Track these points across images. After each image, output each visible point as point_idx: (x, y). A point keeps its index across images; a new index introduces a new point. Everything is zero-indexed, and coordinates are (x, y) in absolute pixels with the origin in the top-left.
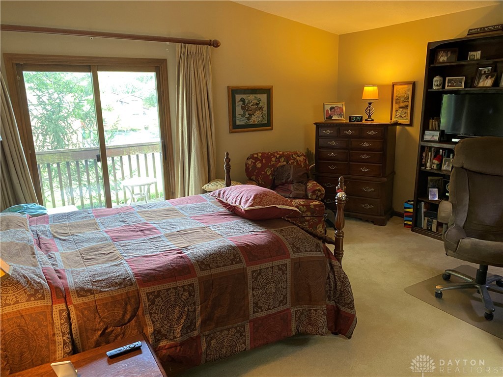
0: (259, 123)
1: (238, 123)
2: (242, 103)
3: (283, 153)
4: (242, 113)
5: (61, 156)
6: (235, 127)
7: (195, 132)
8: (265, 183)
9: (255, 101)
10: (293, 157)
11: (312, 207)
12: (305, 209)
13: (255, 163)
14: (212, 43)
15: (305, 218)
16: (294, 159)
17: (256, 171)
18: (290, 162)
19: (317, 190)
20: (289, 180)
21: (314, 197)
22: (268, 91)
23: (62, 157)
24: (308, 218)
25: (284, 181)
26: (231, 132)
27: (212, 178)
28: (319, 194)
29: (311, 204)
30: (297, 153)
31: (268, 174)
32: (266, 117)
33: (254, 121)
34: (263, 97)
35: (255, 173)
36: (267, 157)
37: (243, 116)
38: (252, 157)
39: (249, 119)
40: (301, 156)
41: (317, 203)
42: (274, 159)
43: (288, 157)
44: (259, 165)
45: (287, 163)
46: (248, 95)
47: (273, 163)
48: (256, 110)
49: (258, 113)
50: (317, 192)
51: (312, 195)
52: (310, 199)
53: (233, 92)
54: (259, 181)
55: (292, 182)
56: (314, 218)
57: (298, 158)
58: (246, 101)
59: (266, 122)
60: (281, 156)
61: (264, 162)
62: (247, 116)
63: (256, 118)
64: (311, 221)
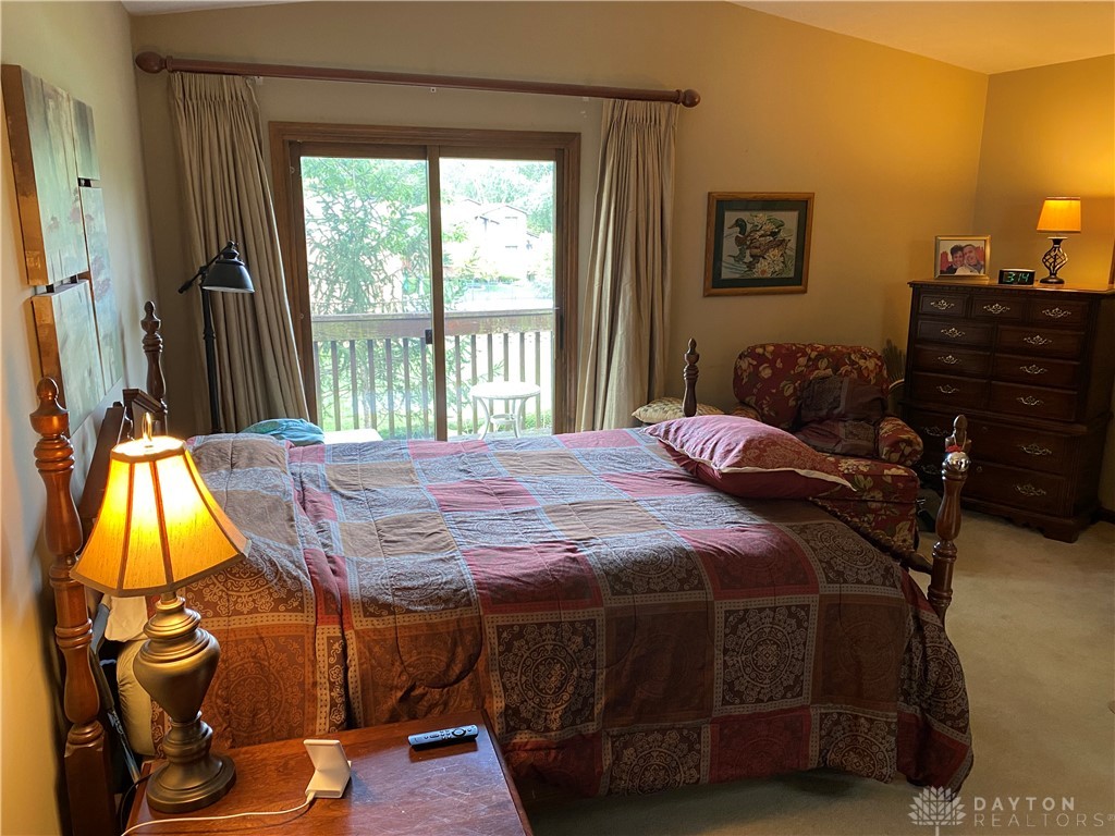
0: (774, 276)
1: (726, 274)
2: (738, 229)
3: (827, 348)
4: (736, 252)
5: (357, 327)
6: (717, 284)
7: (627, 291)
8: (777, 414)
9: (770, 227)
10: (850, 358)
11: (889, 480)
12: (869, 482)
13: (756, 367)
14: (682, 96)
15: (869, 503)
16: (853, 363)
17: (759, 386)
18: (843, 370)
19: (904, 440)
20: (836, 412)
21: (895, 456)
22: (802, 206)
23: (360, 331)
24: (874, 505)
25: (824, 412)
26: (707, 295)
27: (656, 395)
28: (908, 450)
29: (886, 472)
30: (860, 350)
31: (787, 394)
32: (791, 264)
33: (764, 272)
34: (790, 219)
35: (755, 391)
36: (787, 355)
37: (739, 259)
38: (751, 353)
39: (751, 266)
40: (870, 357)
41: (901, 472)
42: (802, 361)
43: (837, 359)
44: (766, 373)
45: (836, 370)
46: (754, 213)
47: (801, 369)
48: (771, 246)
49: (774, 254)
50: (902, 446)
51: (890, 452)
52: (884, 461)
53: (721, 205)
54: (763, 409)
55: (842, 418)
56: (891, 505)
57: (862, 362)
58: (749, 227)
59: (792, 275)
60: (820, 356)
61: (779, 364)
62: (748, 259)
63: (768, 266)
64: (883, 512)
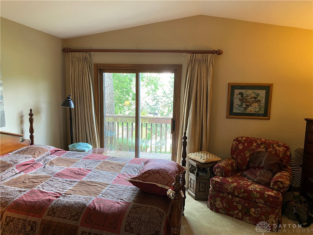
0: (255, 113)
1: (235, 111)
2: (240, 96)
3: (266, 140)
4: (240, 103)
6: (231, 113)
7: (191, 114)
8: (242, 162)
9: (253, 95)
10: (273, 145)
11: (266, 196)
12: (258, 195)
13: (238, 145)
14: (215, 52)
15: (259, 204)
16: (274, 148)
17: (237, 151)
18: (270, 150)
19: (279, 181)
20: (261, 165)
21: (276, 187)
22: (268, 88)
24: (261, 205)
25: (256, 165)
26: (227, 118)
27: (203, 150)
28: (281, 186)
29: (266, 193)
30: (278, 143)
31: (247, 156)
32: (263, 109)
33: (251, 111)
34: (262, 93)
35: (236, 153)
36: (249, 141)
37: (240, 106)
38: (237, 140)
39: (245, 109)
40: (281, 146)
41: (273, 194)
42: (255, 144)
43: (268, 145)
44: (241, 147)
45: (266, 149)
46: (247, 90)
47: (253, 147)
48: (254, 102)
49: (256, 105)
50: (279, 183)
51: (274, 185)
52: (271, 188)
53: (233, 87)
54: (238, 160)
55: (263, 168)
56: (268, 207)
57: (277, 148)
58: (245, 95)
59: (263, 113)
60: (262, 143)
61: (246, 145)
62: (244, 106)
63: (254, 108)
64: (264, 208)
